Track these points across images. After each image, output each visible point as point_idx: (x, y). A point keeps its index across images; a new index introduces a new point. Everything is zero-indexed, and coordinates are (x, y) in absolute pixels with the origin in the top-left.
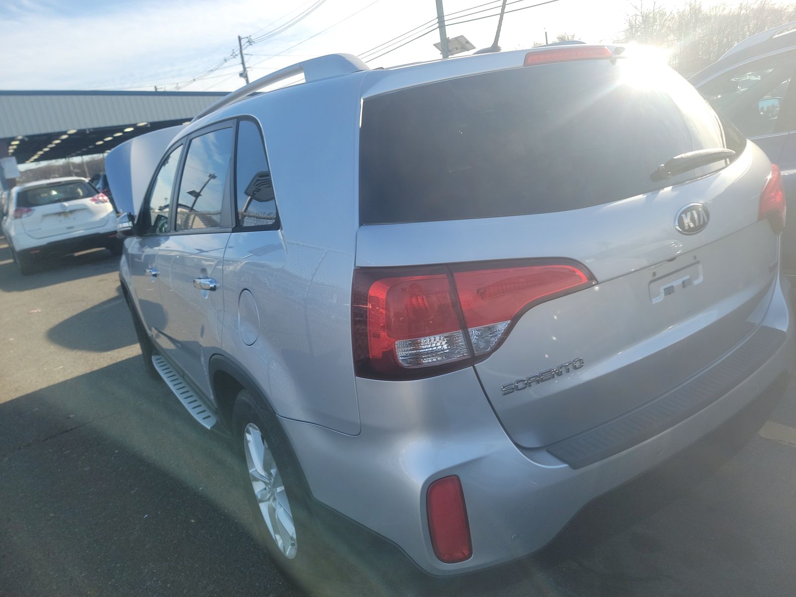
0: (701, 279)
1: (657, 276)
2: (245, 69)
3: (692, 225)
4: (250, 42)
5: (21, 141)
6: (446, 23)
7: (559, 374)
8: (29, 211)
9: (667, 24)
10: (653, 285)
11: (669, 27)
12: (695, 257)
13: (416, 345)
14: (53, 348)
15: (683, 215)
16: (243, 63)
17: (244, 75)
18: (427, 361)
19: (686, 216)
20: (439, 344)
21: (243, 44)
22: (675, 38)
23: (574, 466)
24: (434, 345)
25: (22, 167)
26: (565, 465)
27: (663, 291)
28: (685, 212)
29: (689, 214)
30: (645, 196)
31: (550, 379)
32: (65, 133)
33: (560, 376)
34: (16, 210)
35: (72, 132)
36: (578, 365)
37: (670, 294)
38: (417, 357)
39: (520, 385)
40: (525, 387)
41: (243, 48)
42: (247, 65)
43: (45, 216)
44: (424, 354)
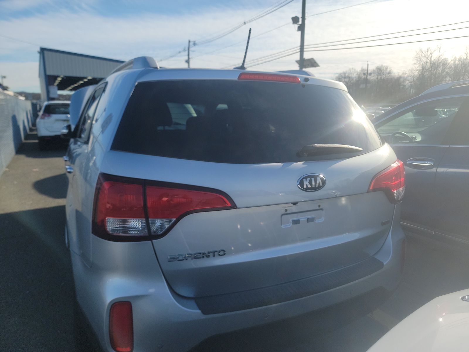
0: (322, 220)
1: (288, 212)
2: (189, 58)
3: (309, 186)
4: (195, 44)
5: (62, 78)
6: (305, 50)
7: (208, 256)
8: (49, 116)
9: (447, 70)
10: (283, 217)
11: (447, 73)
12: (319, 206)
13: (125, 222)
14: (33, 191)
15: (304, 180)
16: (189, 55)
17: (188, 61)
18: (133, 233)
19: (306, 180)
20: (137, 224)
21: (190, 45)
22: (451, 79)
23: (204, 312)
24: (135, 224)
25: (60, 92)
26: (199, 311)
27: (292, 222)
28: (306, 178)
29: (308, 179)
30: (283, 164)
31: (201, 258)
32: (86, 78)
33: (208, 258)
34: (43, 115)
35: (90, 78)
36: (222, 253)
37: (296, 224)
38: (126, 230)
39: (181, 258)
40: (183, 260)
41: (190, 47)
42: (190, 56)
43: (57, 120)
44: (131, 228)
